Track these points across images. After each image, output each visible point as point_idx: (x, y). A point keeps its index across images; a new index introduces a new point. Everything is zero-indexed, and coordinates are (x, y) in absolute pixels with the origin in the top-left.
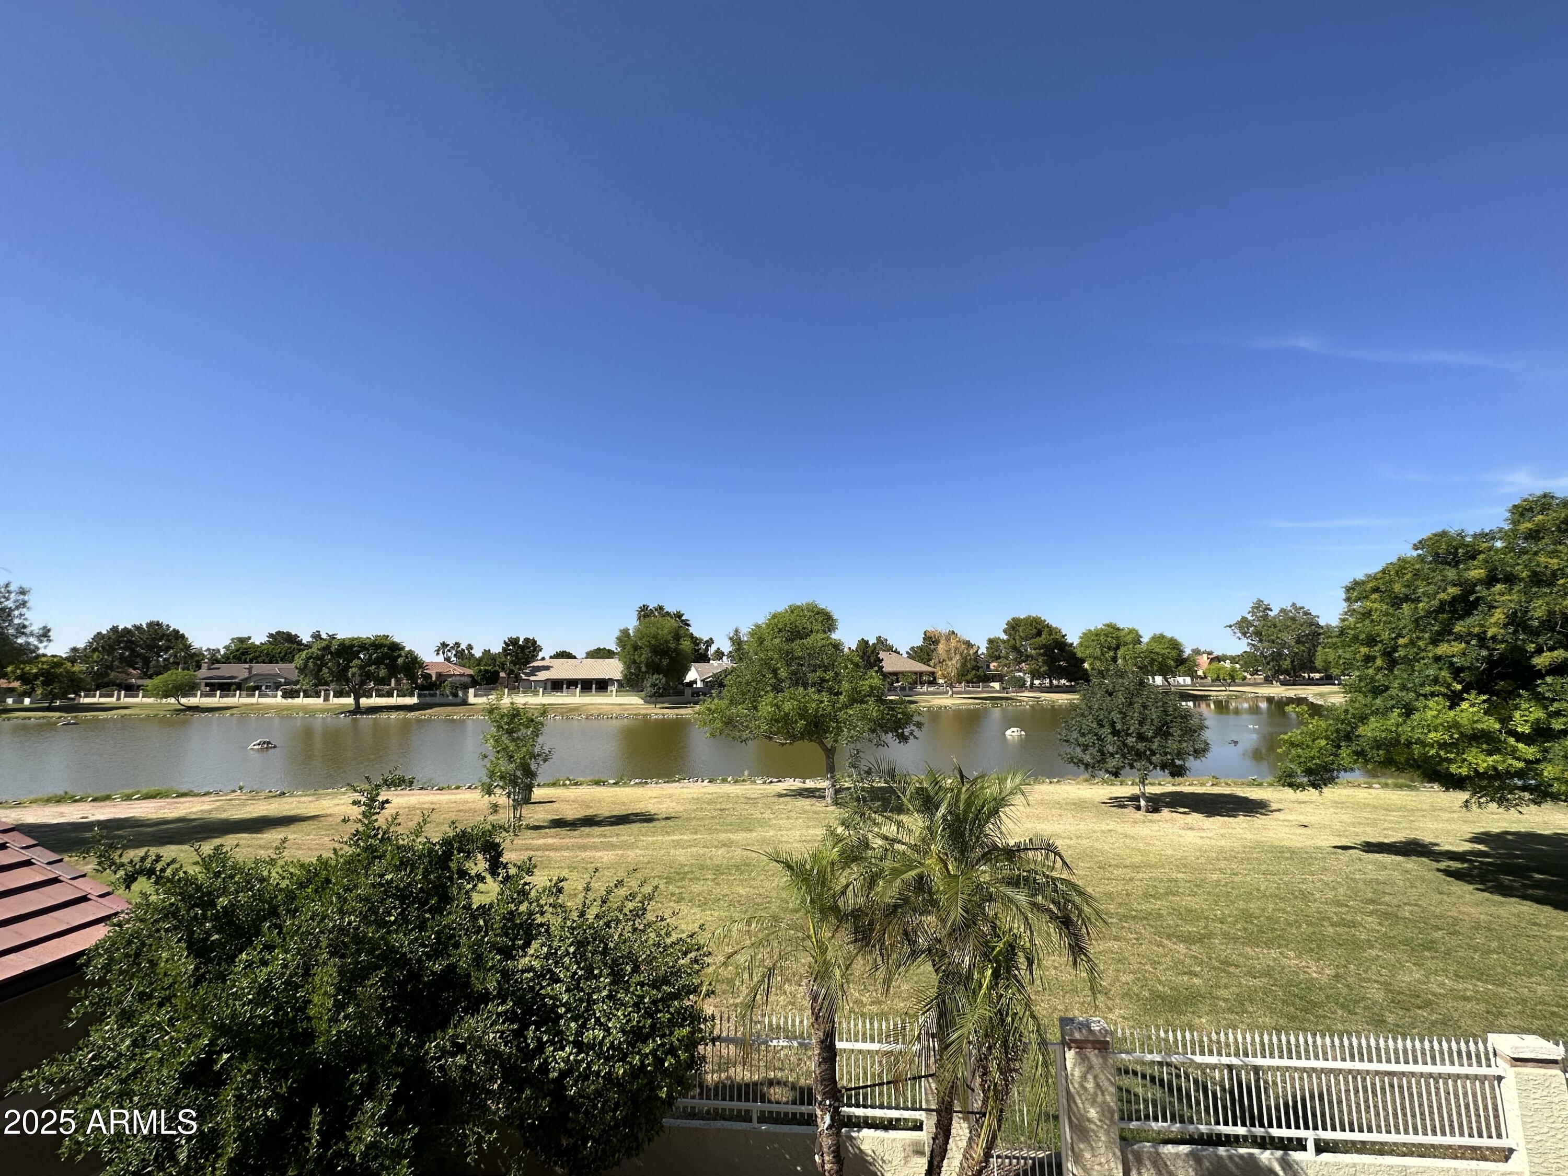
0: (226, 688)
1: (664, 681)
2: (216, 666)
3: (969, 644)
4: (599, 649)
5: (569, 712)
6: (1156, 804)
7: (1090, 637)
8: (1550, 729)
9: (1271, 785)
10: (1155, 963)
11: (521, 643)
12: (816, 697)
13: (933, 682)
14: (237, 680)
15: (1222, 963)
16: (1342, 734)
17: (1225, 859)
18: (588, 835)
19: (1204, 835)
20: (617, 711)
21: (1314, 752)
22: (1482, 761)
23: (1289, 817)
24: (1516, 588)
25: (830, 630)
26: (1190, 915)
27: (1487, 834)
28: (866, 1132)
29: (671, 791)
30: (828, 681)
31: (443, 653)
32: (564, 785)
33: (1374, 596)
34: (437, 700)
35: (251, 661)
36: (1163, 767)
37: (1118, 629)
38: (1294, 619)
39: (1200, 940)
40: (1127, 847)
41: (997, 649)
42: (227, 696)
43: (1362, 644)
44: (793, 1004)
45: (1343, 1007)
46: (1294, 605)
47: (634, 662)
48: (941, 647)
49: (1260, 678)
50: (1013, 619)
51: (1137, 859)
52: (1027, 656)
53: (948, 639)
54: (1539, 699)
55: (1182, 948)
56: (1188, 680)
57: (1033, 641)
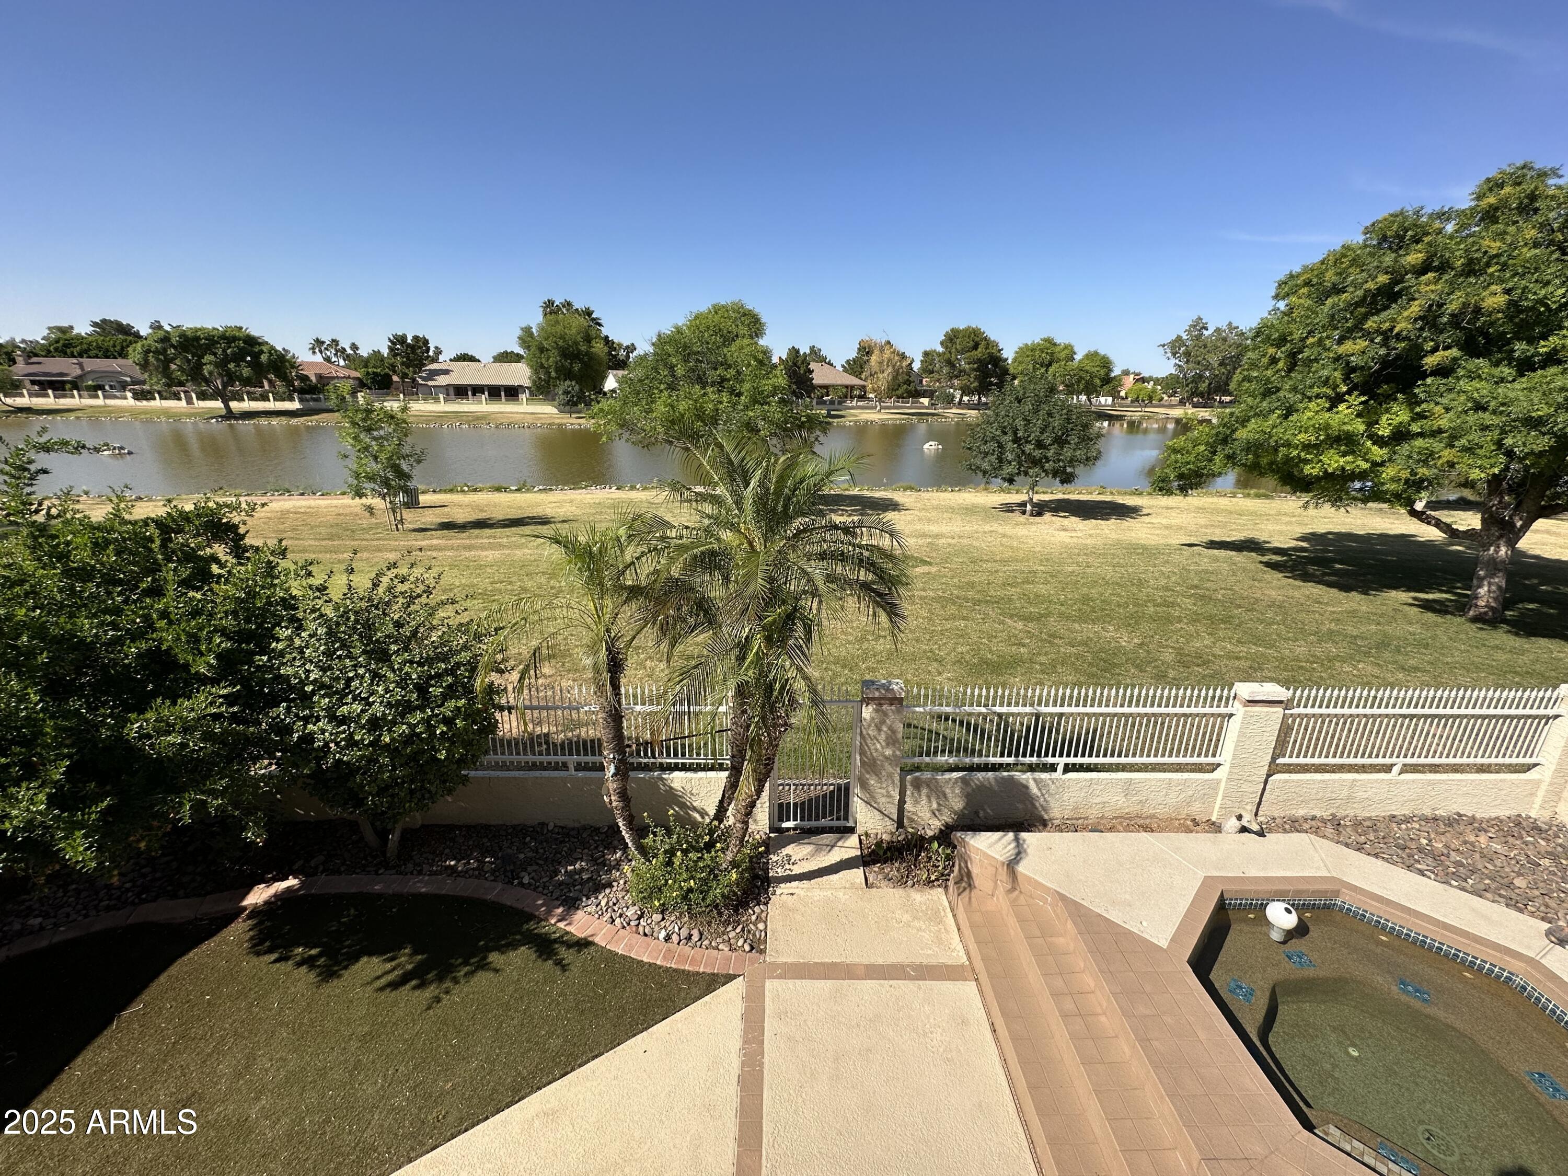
0: (59, 386)
1: (577, 388)
2: (35, 359)
3: (903, 356)
4: (506, 352)
5: (476, 420)
6: (1040, 509)
7: (1025, 352)
8: (1409, 432)
9: (1150, 494)
10: (990, 638)
11: (409, 341)
12: (713, 397)
13: (862, 397)
14: (69, 378)
15: (1050, 636)
16: (1221, 436)
17: (1085, 554)
18: (477, 537)
19: (1074, 534)
20: (529, 419)
21: (1192, 458)
22: (1334, 461)
23: (1154, 521)
24: (1446, 277)
25: (757, 336)
26: (1038, 598)
27: (1313, 534)
28: (677, 774)
29: (572, 497)
30: (729, 380)
31: (321, 352)
32: (462, 491)
33: (1304, 290)
34: (322, 405)
35: (81, 355)
36: (1055, 474)
37: (1055, 344)
38: (1225, 340)
39: (1038, 619)
40: (1002, 545)
41: (932, 363)
42: (64, 396)
43: (1272, 345)
44: (650, 676)
45: (1137, 666)
46: (1230, 324)
47: (542, 366)
48: (874, 358)
49: (1176, 399)
50: (952, 330)
51: (1006, 555)
52: (961, 371)
53: (882, 350)
54: (1413, 402)
55: (1020, 625)
56: (1110, 400)
57: (968, 354)
